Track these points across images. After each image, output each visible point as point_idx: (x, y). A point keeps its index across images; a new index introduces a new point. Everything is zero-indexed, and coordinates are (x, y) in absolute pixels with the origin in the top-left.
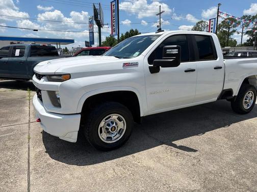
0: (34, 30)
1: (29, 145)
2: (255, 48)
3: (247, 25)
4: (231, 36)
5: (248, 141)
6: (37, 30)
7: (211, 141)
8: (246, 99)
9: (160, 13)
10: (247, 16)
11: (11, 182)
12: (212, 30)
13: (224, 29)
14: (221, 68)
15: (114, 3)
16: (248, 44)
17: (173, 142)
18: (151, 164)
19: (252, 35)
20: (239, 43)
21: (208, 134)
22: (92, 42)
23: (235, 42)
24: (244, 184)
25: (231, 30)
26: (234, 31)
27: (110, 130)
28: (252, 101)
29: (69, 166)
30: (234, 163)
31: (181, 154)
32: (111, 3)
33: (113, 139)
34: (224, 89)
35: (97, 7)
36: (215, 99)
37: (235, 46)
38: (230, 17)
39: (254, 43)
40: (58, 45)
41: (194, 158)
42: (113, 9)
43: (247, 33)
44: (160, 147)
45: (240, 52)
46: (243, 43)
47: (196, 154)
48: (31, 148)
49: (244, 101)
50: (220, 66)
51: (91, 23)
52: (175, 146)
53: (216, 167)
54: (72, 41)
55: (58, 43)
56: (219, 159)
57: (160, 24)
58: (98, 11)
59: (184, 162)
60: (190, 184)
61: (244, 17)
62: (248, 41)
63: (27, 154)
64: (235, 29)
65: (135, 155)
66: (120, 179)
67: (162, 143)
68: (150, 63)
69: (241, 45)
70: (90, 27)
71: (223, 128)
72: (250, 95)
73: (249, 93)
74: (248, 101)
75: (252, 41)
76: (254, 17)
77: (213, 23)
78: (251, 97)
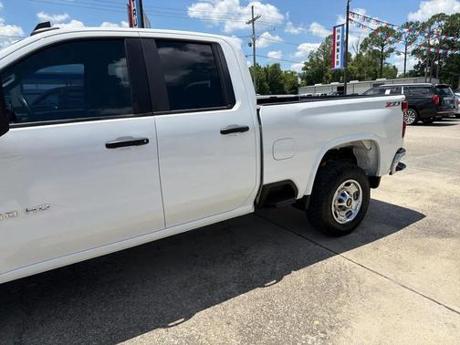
2: (428, 80)
3: (413, 40)
4: (387, 60)
8: (340, 201)
9: (254, 20)
10: (412, 23)
12: (339, 47)
13: (375, 48)
16: (417, 73)
19: (423, 57)
23: (395, 69)
25: (386, 49)
26: (391, 50)
28: (356, 206)
34: (265, 182)
36: (249, 208)
37: (395, 77)
38: (384, 25)
39: (425, 70)
43: (414, 52)
46: (407, 71)
49: (335, 203)
50: (241, 124)
61: (407, 25)
62: (416, 67)
64: (392, 46)
69: (405, 75)
72: (352, 189)
73: (348, 184)
74: (345, 204)
75: (423, 67)
76: (424, 25)
77: (340, 34)
78: (356, 195)
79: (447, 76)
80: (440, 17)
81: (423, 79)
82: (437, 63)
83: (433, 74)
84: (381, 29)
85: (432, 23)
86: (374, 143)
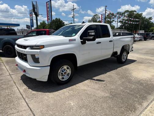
1: (17, 86)
3: (120, 18)
4: (112, 24)
7: (110, 77)
8: (123, 56)
9: (74, 9)
11: (17, 104)
13: (108, 20)
14: (112, 41)
16: (121, 28)
17: (93, 78)
18: (85, 88)
19: (122, 23)
20: (116, 27)
21: (108, 74)
22: (32, 26)
23: (114, 26)
24: (127, 92)
25: (112, 20)
26: (113, 21)
27: (63, 74)
28: (126, 57)
29: (45, 93)
31: (98, 83)
32: (47, 3)
33: (65, 78)
34: (114, 51)
35: (34, 4)
36: (110, 56)
37: (114, 29)
39: (123, 27)
41: (104, 84)
42: (48, 6)
43: (120, 22)
45: (117, 33)
46: (118, 27)
47: (105, 82)
48: (19, 88)
49: (123, 57)
52: (94, 80)
53: (114, 87)
54: (18, 25)
55: (9, 26)
57: (74, 16)
58: (35, 6)
59: (100, 86)
60: (104, 94)
61: (118, 13)
62: (120, 26)
63: (18, 90)
64: (114, 19)
65: (76, 85)
66: (73, 96)
67: (88, 79)
68: (81, 39)
69: (117, 28)
70: (31, 16)
73: (124, 53)
76: (123, 13)
77: (103, 16)
78: (126, 55)
79: (129, 29)
80: (127, 11)
81: (122, 30)
82: (126, 25)
83: (125, 29)
84: (110, 14)
85: (125, 13)
86: (129, 45)
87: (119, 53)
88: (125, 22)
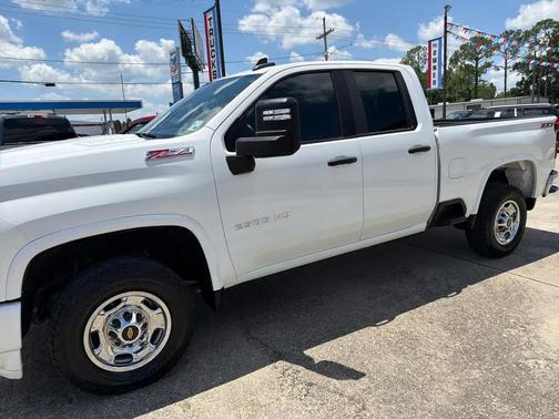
0: (48, 85)
2: (535, 99)
3: (515, 52)
4: (483, 77)
5: (500, 334)
6: (53, 85)
7: (409, 341)
8: (501, 221)
9: (326, 34)
10: (512, 32)
12: (436, 64)
13: (467, 62)
14: (426, 149)
15: (210, 15)
16: (520, 91)
17: (307, 352)
19: (528, 72)
21: (403, 321)
23: (493, 88)
25: (481, 63)
26: (488, 65)
27: (120, 337)
28: (515, 226)
30: (457, 408)
31: (320, 388)
32: (205, 13)
33: (136, 357)
34: (441, 201)
35: (186, 28)
36: (421, 227)
37: (492, 97)
39: (531, 87)
40: (108, 115)
41: (351, 399)
42: (209, 28)
43: (516, 67)
44: (268, 369)
45: (497, 110)
46: (508, 89)
49: (496, 225)
50: (424, 143)
51: (175, 62)
52: (309, 364)
54: (137, 105)
55: (107, 110)
56: (418, 400)
57: (326, 57)
58: (190, 36)
61: (507, 34)
62: (518, 84)
64: (489, 60)
68: (229, 147)
69: (506, 95)
70: (173, 70)
71: (444, 300)
72: (511, 210)
73: (507, 206)
74: (505, 224)
75: (528, 84)
76: (528, 34)
77: (437, 49)
78: (514, 216)
80: (547, 23)
81: (529, 99)
82: (545, 78)
83: (540, 92)
85: (537, 31)
86: (530, 164)
87: (472, 208)
88: (538, 68)
